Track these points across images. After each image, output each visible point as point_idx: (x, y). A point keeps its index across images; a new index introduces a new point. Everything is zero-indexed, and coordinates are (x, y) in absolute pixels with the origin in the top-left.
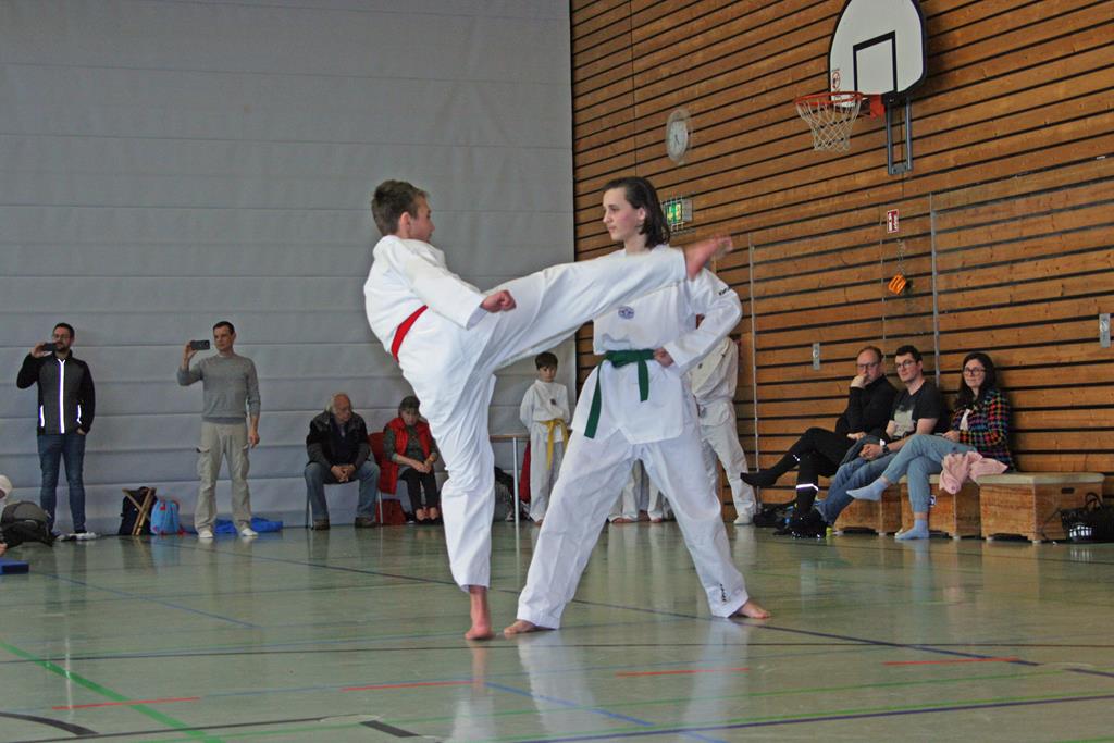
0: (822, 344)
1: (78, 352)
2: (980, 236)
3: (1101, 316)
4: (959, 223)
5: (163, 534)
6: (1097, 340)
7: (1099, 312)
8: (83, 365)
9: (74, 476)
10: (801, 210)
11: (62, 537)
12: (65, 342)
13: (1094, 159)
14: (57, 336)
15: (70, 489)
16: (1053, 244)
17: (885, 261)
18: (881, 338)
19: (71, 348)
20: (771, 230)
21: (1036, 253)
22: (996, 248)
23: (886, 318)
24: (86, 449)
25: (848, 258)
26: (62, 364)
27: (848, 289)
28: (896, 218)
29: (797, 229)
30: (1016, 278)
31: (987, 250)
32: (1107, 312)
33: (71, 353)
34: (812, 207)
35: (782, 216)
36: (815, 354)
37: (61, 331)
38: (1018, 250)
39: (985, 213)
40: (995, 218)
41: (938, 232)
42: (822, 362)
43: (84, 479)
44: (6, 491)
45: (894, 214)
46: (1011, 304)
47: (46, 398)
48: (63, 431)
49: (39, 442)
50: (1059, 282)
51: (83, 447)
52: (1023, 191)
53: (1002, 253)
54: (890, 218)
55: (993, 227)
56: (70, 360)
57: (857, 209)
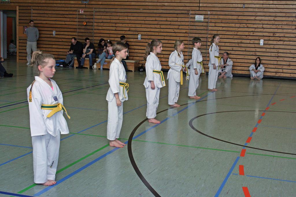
0: (56, 31)
2: (108, 17)
3: (139, 35)
4: (101, 14)
6: (138, 39)
7: (138, 34)
10: (51, 5)
13: (140, 9)
16: (128, 22)
17: (78, 18)
18: (76, 32)
20: (39, 7)
21: (123, 22)
22: (111, 20)
23: (78, 29)
25: (66, 16)
27: (66, 22)
28: (83, 11)
29: (49, 8)
30: (117, 26)
31: (109, 20)
32: (140, 34)
34: (55, 5)
35: (44, 5)
36: (54, 33)
38: (118, 21)
39: (109, 14)
40: (112, 15)
41: (95, 15)
42: (56, 35)
45: (82, 10)
46: (115, 30)
50: (129, 28)
52: (121, 11)
53: (114, 21)
54: (81, 10)
55: (111, 16)
57: (70, 7)
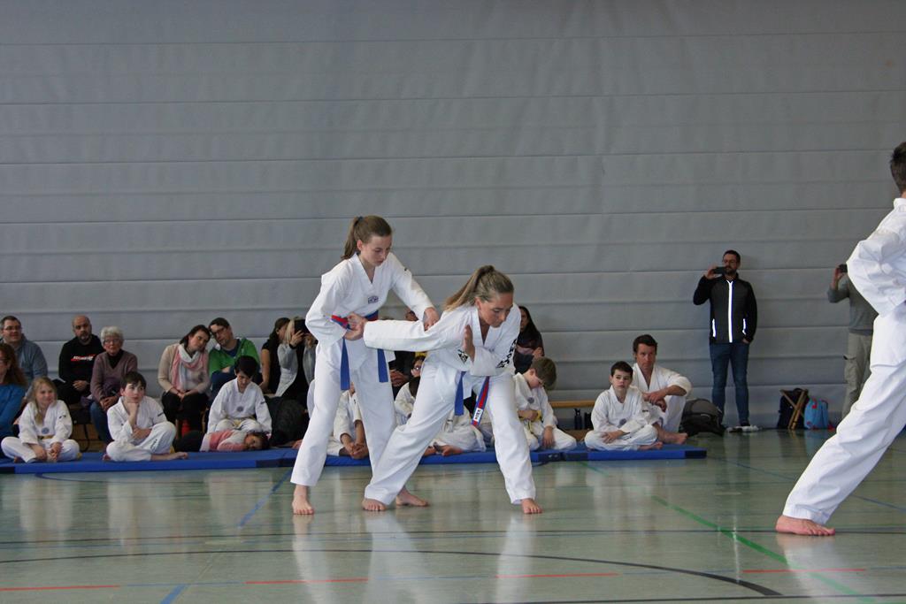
1: (743, 274)
5: (815, 428)
8: (747, 285)
9: (740, 378)
11: (730, 429)
12: (733, 266)
14: (726, 261)
15: (737, 390)
19: (738, 271)
24: (750, 356)
26: (730, 285)
33: (737, 274)
37: (729, 257)
43: (748, 381)
44: (687, 389)
47: (717, 313)
48: (731, 341)
49: (711, 349)
51: (748, 353)
56: (737, 281)
